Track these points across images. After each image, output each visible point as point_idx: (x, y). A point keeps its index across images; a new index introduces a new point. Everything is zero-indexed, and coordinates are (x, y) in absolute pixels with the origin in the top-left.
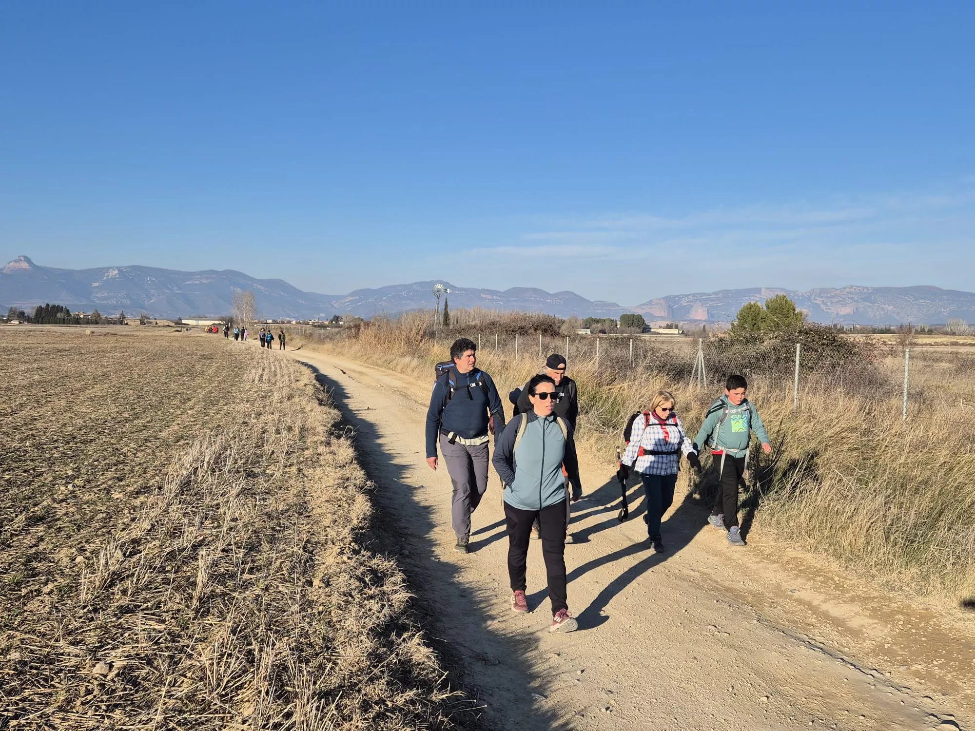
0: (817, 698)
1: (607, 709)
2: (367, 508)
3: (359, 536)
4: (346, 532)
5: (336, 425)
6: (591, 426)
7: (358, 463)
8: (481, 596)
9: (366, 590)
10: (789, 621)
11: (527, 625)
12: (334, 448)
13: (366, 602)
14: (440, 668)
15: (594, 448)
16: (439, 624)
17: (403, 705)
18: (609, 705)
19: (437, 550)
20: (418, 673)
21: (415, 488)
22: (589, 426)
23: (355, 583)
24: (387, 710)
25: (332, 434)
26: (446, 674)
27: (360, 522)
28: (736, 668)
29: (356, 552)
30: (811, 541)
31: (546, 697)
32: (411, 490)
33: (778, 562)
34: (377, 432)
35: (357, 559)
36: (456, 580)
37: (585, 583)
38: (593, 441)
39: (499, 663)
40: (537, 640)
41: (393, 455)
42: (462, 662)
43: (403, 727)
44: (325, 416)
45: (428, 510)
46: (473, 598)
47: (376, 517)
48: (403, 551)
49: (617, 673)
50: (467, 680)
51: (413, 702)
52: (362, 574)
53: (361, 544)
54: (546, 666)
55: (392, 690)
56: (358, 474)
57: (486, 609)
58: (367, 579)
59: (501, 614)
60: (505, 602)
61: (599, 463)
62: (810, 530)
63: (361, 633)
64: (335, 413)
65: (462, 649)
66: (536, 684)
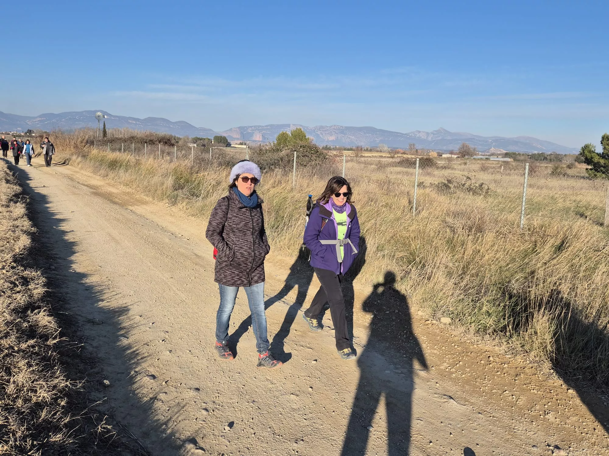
0: (276, 324)
1: (163, 341)
2: (28, 243)
3: (18, 259)
4: (8, 257)
5: (16, 196)
6: (184, 196)
7: (28, 218)
8: (99, 289)
9: (15, 289)
10: (271, 290)
11: (125, 302)
12: (11, 209)
13: (14, 295)
14: (58, 327)
15: (185, 208)
16: (67, 306)
17: (26, 348)
18: (165, 338)
19: (74, 266)
20: (42, 331)
21: (67, 232)
22: (182, 196)
23: (7, 285)
24: (14, 352)
25: (13, 200)
26: (60, 330)
27: (21, 251)
28: (238, 314)
29: (13, 268)
30: (290, 251)
31: (128, 338)
32: (64, 233)
33: (272, 262)
34: (47, 200)
35: (13, 271)
36: (83, 282)
37: (165, 279)
38: (184, 204)
39: (103, 323)
40: (128, 310)
41: (55, 213)
42: (78, 324)
43: (23, 359)
44: (9, 190)
45: (73, 244)
46: (93, 290)
47: (35, 248)
48: (51, 267)
49: (173, 323)
50: (78, 333)
51: (33, 347)
52: (15, 280)
53: (18, 263)
54: (132, 322)
55: (20, 341)
56: (26, 224)
57: (101, 296)
58: (17, 282)
59: (110, 298)
60: (113, 291)
61: (186, 216)
62: (289, 246)
63: (4, 312)
64: (18, 189)
65: (80, 318)
66: (122, 332)
